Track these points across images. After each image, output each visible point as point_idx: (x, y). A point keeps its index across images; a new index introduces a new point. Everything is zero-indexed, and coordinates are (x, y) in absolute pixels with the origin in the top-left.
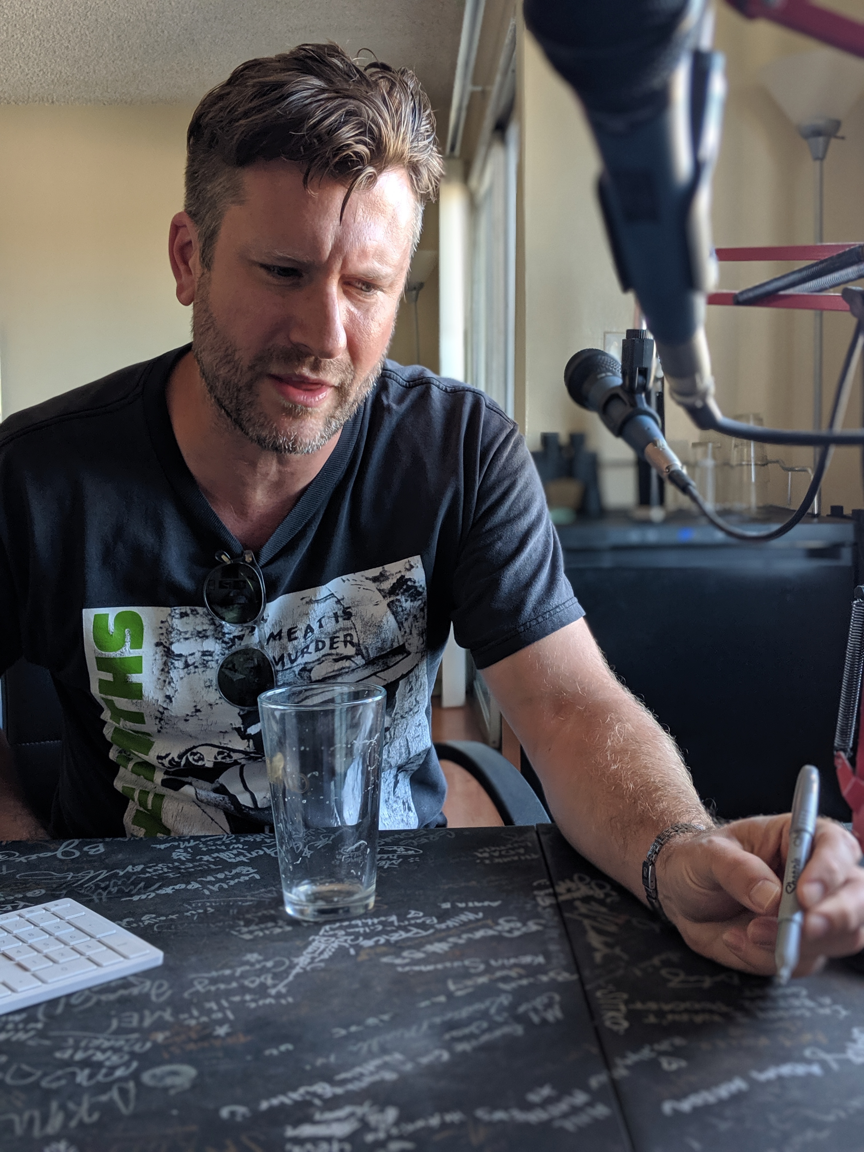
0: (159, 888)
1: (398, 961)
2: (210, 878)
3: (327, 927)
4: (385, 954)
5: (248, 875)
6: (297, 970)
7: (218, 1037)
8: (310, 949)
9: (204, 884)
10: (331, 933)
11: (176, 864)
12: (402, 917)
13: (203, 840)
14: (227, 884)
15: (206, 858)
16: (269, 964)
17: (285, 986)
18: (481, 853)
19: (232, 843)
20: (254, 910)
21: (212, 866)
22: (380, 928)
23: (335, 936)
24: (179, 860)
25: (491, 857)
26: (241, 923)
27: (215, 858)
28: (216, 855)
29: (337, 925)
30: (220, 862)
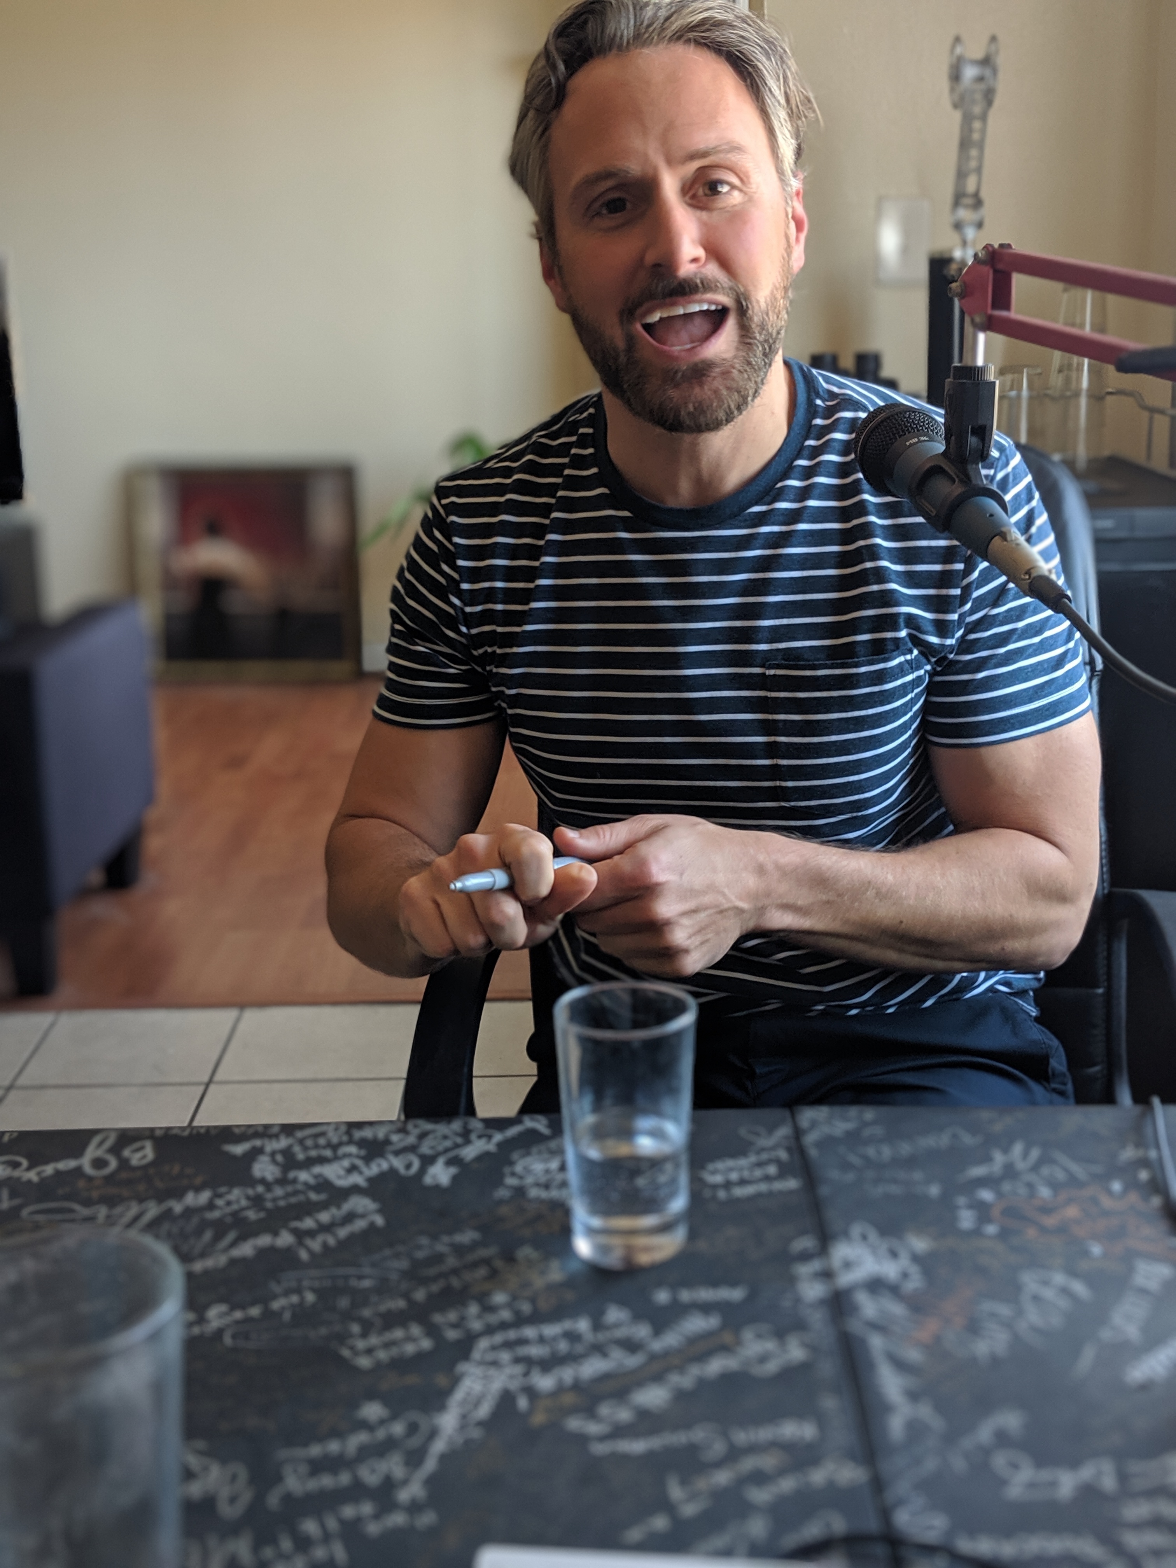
0: (234, 1244)
1: (592, 1428)
2: (308, 1223)
3: (483, 1344)
4: (574, 1410)
5: (363, 1216)
6: (439, 1446)
8: (459, 1395)
9: (301, 1235)
10: (490, 1357)
11: (260, 1189)
12: (598, 1325)
13: (300, 1134)
14: (335, 1235)
15: (304, 1176)
16: (398, 1429)
17: (423, 1483)
18: (714, 1172)
19: (341, 1144)
20: (374, 1298)
22: (563, 1346)
23: (495, 1364)
24: (263, 1181)
25: (728, 1185)
26: (356, 1328)
27: (316, 1177)
28: (317, 1169)
29: (498, 1338)
30: (324, 1185)
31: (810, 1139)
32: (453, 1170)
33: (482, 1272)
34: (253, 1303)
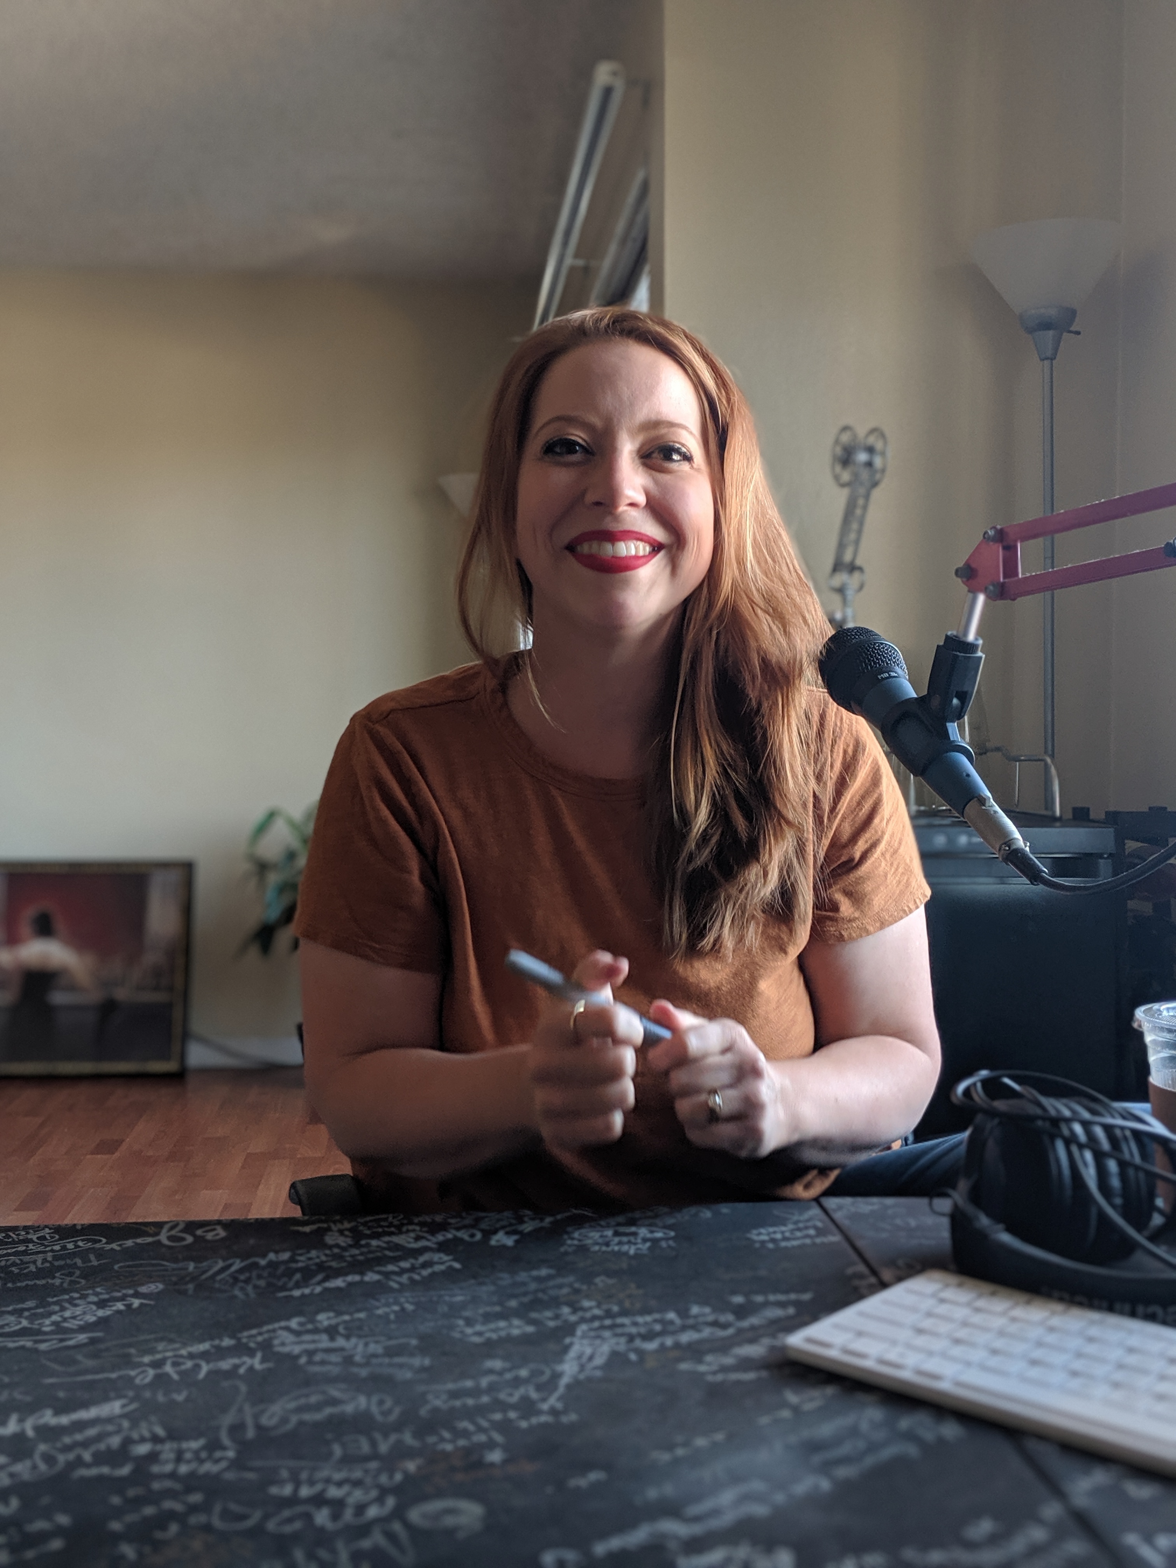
0: (325, 1280)
1: (702, 1368)
2: (391, 1268)
3: (584, 1327)
4: (681, 1360)
5: (443, 1263)
6: (565, 1381)
7: (492, 1465)
8: (572, 1353)
9: (387, 1275)
10: (592, 1334)
11: (337, 1250)
12: (683, 1313)
14: (419, 1274)
15: (374, 1243)
16: (524, 1373)
17: (559, 1399)
18: (757, 1235)
19: (403, 1225)
20: (470, 1306)
21: (388, 1253)
22: (658, 1327)
23: (598, 1337)
24: (337, 1246)
25: (773, 1240)
26: (461, 1322)
27: (388, 1243)
28: (387, 1239)
29: (596, 1324)
30: (397, 1247)
31: (838, 1216)
32: (515, 1237)
33: (565, 1291)
34: (359, 1310)
